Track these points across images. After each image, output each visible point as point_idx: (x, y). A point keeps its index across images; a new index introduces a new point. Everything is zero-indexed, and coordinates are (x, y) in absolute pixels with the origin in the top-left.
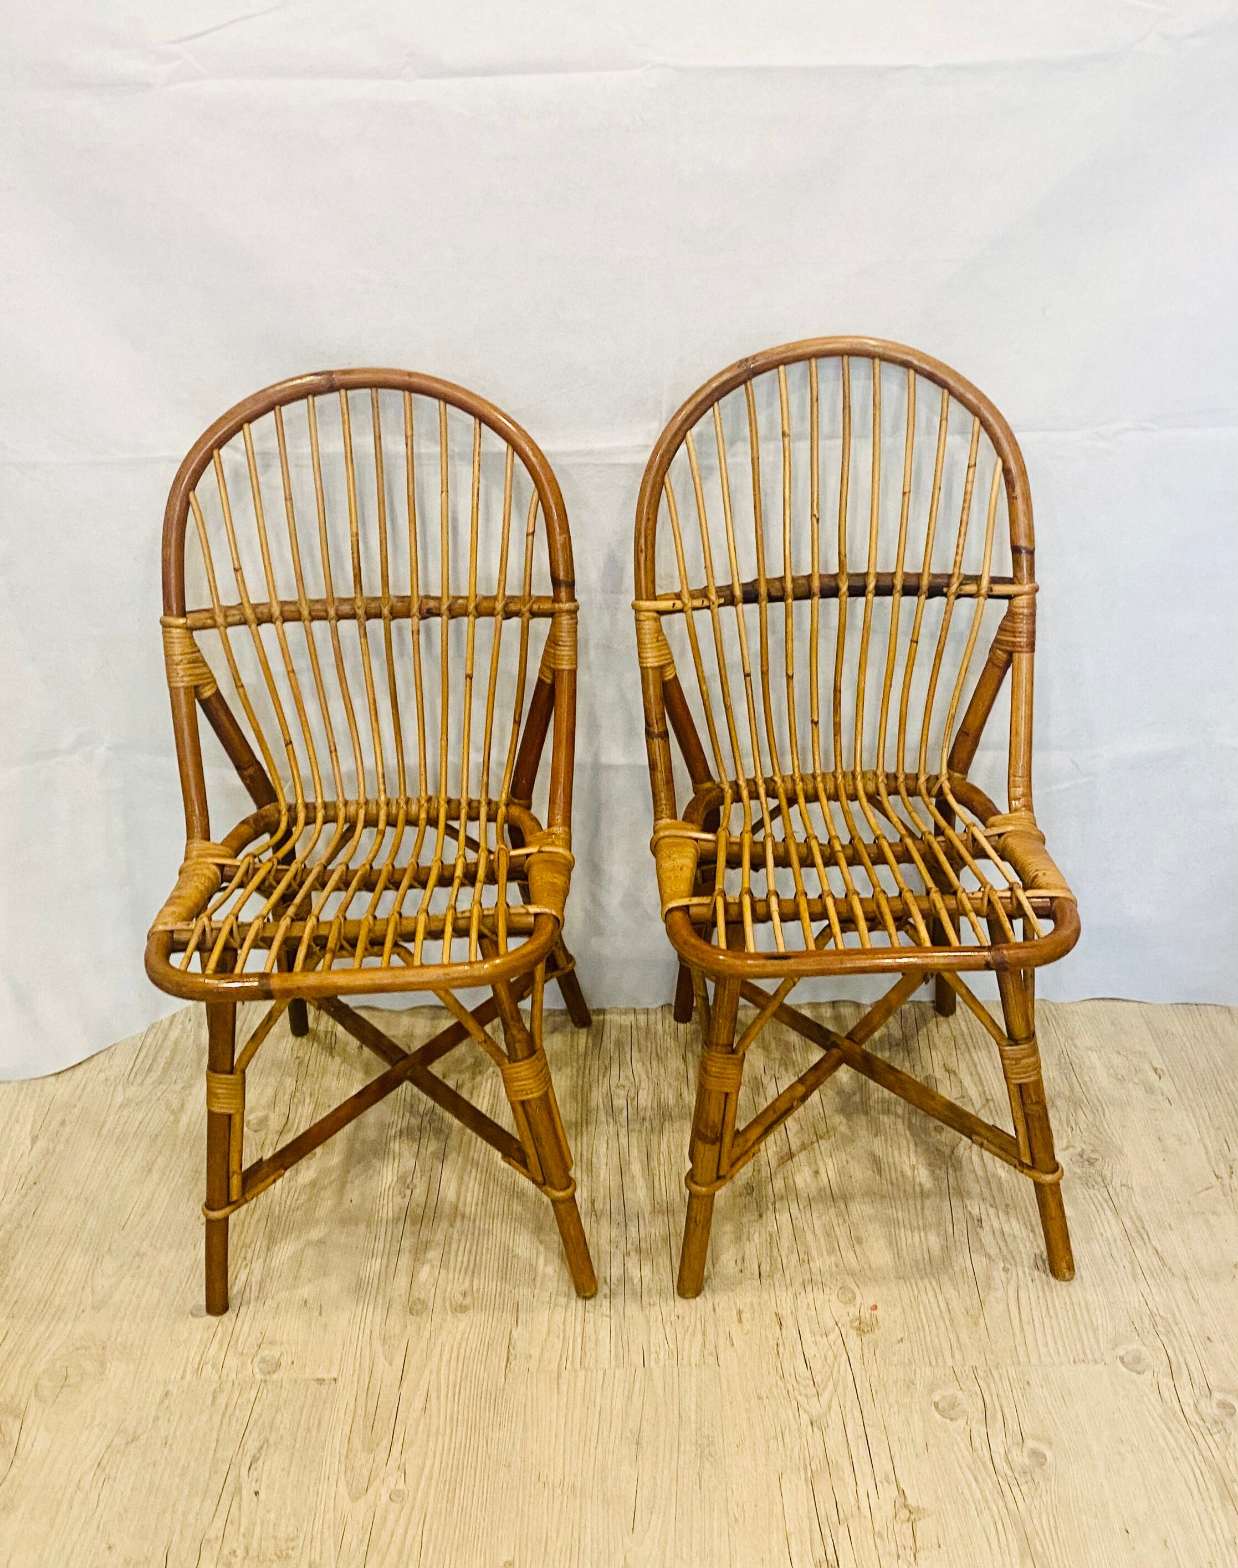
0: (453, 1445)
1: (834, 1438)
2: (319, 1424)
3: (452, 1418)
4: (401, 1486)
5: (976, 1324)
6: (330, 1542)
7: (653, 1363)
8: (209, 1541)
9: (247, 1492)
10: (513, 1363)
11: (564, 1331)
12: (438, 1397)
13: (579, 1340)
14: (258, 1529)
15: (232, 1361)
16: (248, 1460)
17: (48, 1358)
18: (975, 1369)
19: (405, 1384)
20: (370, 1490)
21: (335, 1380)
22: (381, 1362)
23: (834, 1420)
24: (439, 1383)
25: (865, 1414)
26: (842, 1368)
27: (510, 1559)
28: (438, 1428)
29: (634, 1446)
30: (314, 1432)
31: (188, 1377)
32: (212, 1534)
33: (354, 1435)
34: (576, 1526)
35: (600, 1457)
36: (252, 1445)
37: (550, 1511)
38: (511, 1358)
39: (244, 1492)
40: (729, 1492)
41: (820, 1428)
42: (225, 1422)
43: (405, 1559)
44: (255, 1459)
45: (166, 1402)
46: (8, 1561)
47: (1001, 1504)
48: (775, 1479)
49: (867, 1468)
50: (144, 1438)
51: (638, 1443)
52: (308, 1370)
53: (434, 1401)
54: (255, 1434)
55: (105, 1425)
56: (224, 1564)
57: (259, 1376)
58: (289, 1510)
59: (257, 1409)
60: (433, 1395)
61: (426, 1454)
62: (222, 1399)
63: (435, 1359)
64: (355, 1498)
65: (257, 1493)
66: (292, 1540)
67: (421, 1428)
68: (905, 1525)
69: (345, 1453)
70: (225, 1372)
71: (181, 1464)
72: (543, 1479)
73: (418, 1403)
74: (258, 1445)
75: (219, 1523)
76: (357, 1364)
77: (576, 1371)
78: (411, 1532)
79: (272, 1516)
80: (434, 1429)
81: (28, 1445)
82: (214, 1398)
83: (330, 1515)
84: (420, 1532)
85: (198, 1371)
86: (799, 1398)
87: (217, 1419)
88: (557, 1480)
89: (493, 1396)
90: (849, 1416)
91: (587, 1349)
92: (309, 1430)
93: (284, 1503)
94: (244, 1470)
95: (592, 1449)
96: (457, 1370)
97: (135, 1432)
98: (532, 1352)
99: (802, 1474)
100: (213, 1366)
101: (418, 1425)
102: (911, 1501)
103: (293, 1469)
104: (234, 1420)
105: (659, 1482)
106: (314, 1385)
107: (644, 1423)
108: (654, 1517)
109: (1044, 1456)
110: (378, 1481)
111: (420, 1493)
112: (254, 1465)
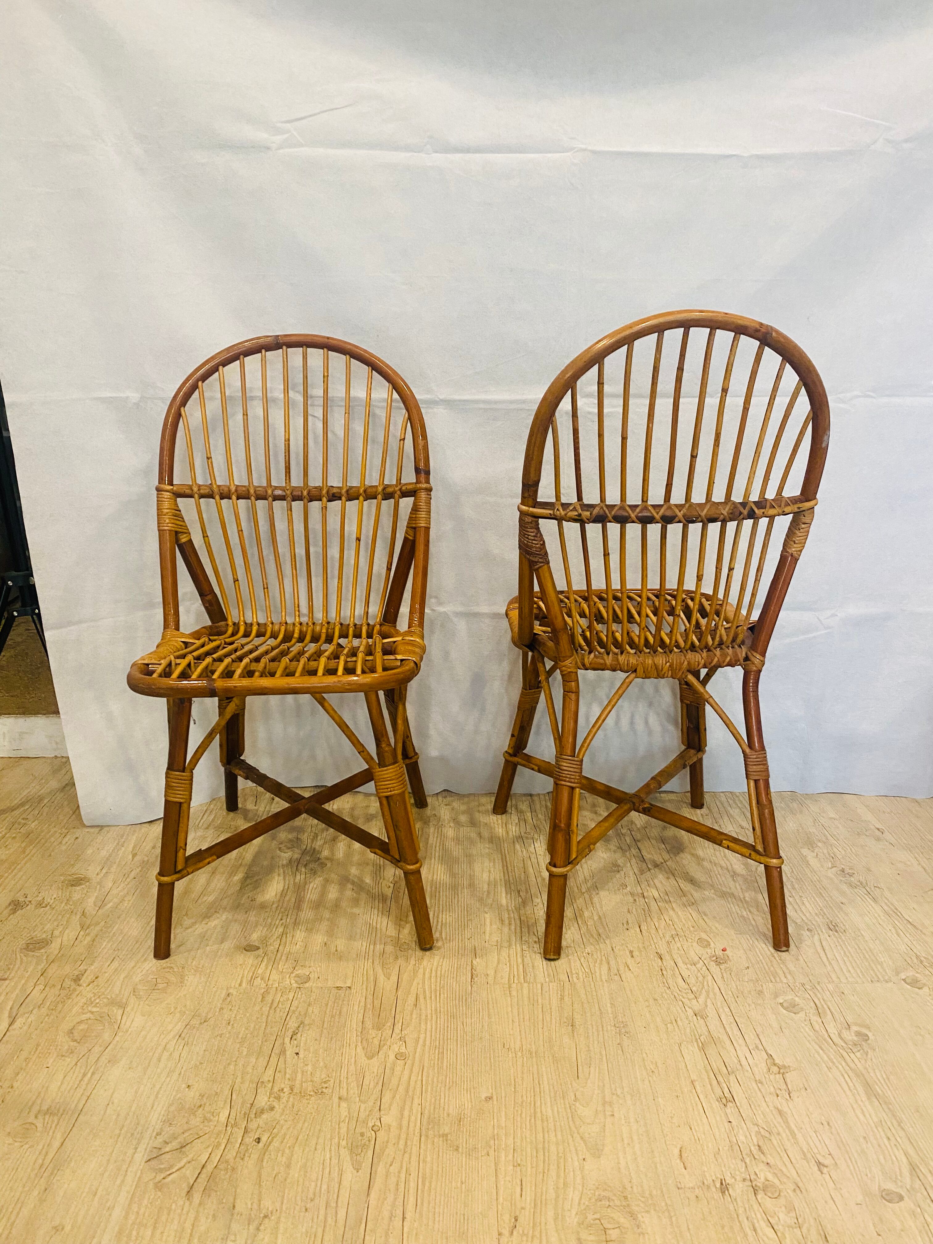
0: (439, 1026)
1: (713, 1024)
2: (340, 1013)
3: (436, 1010)
4: (403, 1049)
5: (798, 960)
6: (354, 1084)
7: (575, 979)
8: (263, 1082)
9: (290, 1053)
10: (476, 979)
11: (509, 961)
12: (425, 998)
13: (521, 966)
14: (299, 1076)
15: (275, 976)
16: (289, 1034)
17: (143, 973)
18: (803, 985)
19: (400, 990)
20: (381, 1052)
21: (349, 988)
22: (381, 978)
23: (711, 1012)
24: (425, 990)
25: (732, 1009)
26: (710, 984)
27: (489, 1095)
28: (427, 1016)
29: (570, 1028)
30: (337, 1017)
31: (244, 985)
32: (265, 1078)
33: (366, 1019)
34: (535, 1076)
35: (546, 1034)
36: (292, 1025)
37: (515, 1065)
38: (474, 976)
39: (288, 1053)
40: (644, 1055)
41: (702, 1017)
42: (272, 1011)
43: (410, 1093)
44: (294, 1034)
45: (229, 999)
46: (112, 1094)
47: (844, 1064)
48: (677, 1048)
49: (741, 1041)
50: (212, 1022)
51: (572, 1026)
52: (330, 982)
53: (422, 1000)
54: (294, 1018)
55: (185, 1012)
56: (275, 1097)
57: (295, 985)
58: (322, 1064)
59: (295, 1003)
60: (421, 997)
61: (420, 1031)
62: (269, 998)
63: (420, 976)
65: (297, 1054)
66: (325, 1082)
67: (414, 1017)
68: (777, 1076)
69: (360, 1030)
70: (270, 982)
71: (240, 1036)
72: (507, 1046)
73: (411, 1000)
74: (296, 1025)
75: (270, 1072)
76: (365, 979)
77: (521, 983)
78: (413, 1077)
79: (310, 1068)
80: (423, 1017)
81: (128, 1023)
82: (263, 997)
83: (352, 1068)
84: (420, 1077)
85: (251, 982)
86: (683, 1000)
87: (266, 1009)
88: (518, 1047)
89: (464, 998)
90: (721, 1010)
91: (527, 972)
92: (333, 1016)
93: (318, 1060)
94: (287, 1040)
95: (540, 1030)
96: (436, 982)
97: (206, 1017)
98: (489, 973)
99: (695, 1044)
100: (262, 979)
101: (412, 1014)
102: (777, 1061)
103: (323, 1039)
104: (278, 1010)
105: (592, 1049)
106: (335, 991)
107: (575, 1014)
108: (592, 1069)
109: (867, 1035)
110: (385, 1047)
111: (417, 1054)
112: (294, 1037)
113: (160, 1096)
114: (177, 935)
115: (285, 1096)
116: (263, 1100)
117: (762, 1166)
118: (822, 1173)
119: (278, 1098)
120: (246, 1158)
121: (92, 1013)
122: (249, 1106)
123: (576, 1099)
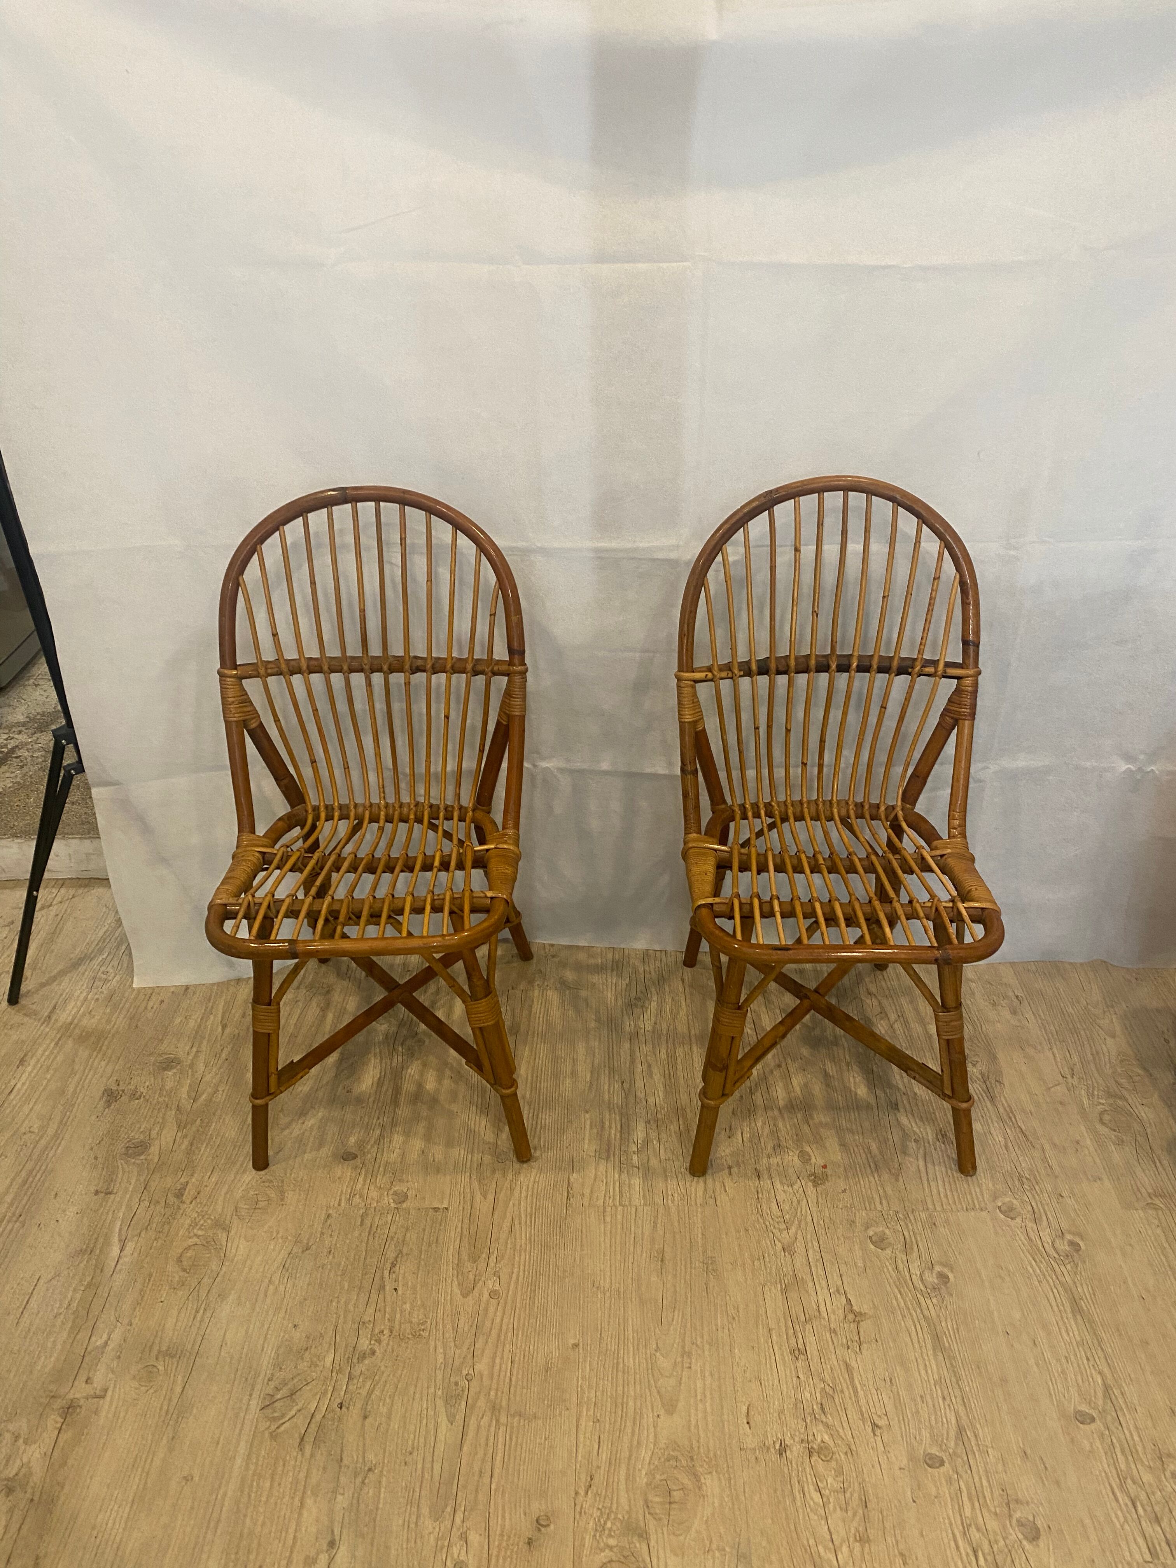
0: (532, 1259)
1: (799, 1260)
2: (437, 1241)
3: (530, 1240)
4: (497, 1287)
5: (897, 1180)
6: (449, 1326)
7: (670, 1202)
8: (364, 1323)
9: (389, 1289)
10: (572, 1200)
11: (606, 1177)
12: (520, 1224)
13: (618, 1184)
14: (398, 1316)
15: (374, 1194)
16: (388, 1266)
17: (244, 1187)
18: (897, 1213)
19: (496, 1213)
20: (476, 1290)
21: (447, 1209)
22: (478, 1197)
23: (799, 1246)
24: (520, 1212)
25: (821, 1243)
26: (804, 1211)
27: (576, 1342)
28: (521, 1246)
29: (659, 1263)
30: (434, 1246)
31: (343, 1204)
32: (366, 1318)
33: (462, 1249)
34: (621, 1321)
35: (636, 1270)
36: (391, 1255)
37: (603, 1308)
38: (570, 1196)
39: (387, 1288)
40: (728, 1298)
41: (789, 1254)
42: (371, 1238)
43: (502, 1338)
44: (393, 1265)
45: (329, 1222)
46: (225, 1334)
47: (918, 1311)
48: (760, 1289)
49: (824, 1283)
50: (313, 1250)
51: (662, 1261)
52: (427, 1203)
53: (517, 1226)
54: (392, 1247)
55: (287, 1238)
56: (376, 1340)
57: (393, 1205)
58: (419, 1302)
59: (393, 1229)
60: (516, 1222)
61: (513, 1264)
62: (368, 1222)
63: (517, 1195)
64: (465, 1295)
65: (396, 1290)
66: (423, 1324)
67: (509, 1246)
68: (852, 1325)
69: (456, 1263)
70: (369, 1201)
71: (341, 1268)
72: (597, 1285)
73: (507, 1224)
74: (395, 1255)
75: (371, 1310)
76: (462, 1198)
77: (616, 1207)
78: (505, 1320)
79: (408, 1306)
80: (518, 1248)
81: (234, 1251)
82: (362, 1220)
83: (448, 1307)
84: (512, 1320)
85: (350, 1200)
86: (774, 1231)
87: (365, 1235)
88: (607, 1286)
89: (559, 1224)
90: (810, 1244)
91: (624, 1192)
92: (430, 1245)
93: (415, 1298)
94: (386, 1273)
95: (630, 1266)
96: (532, 1203)
97: (307, 1244)
98: (585, 1192)
99: (779, 1286)
100: (360, 1197)
101: (507, 1243)
102: (855, 1308)
103: (420, 1273)
104: (377, 1236)
105: (678, 1289)
106: (432, 1213)
107: (666, 1246)
108: (676, 1314)
109: (948, 1277)
110: (481, 1283)
111: (510, 1293)
112: (393, 1269)
113: (269, 1336)
114: (275, 1137)
115: (385, 1338)
116: (364, 1344)
117: (821, 1427)
118: (875, 1435)
119: (379, 1341)
120: (351, 1408)
121: (198, 1236)
122: (352, 1349)
123: (657, 1348)
